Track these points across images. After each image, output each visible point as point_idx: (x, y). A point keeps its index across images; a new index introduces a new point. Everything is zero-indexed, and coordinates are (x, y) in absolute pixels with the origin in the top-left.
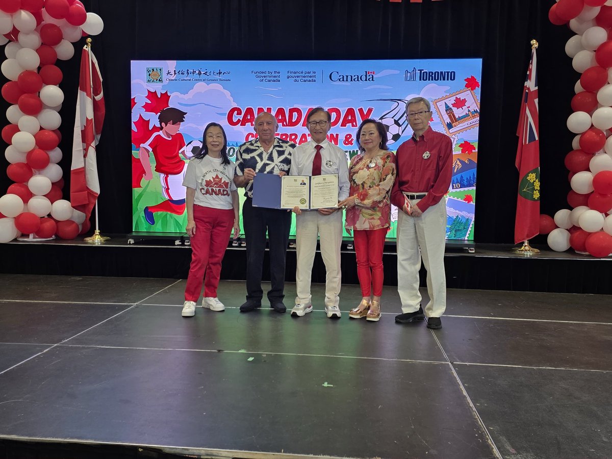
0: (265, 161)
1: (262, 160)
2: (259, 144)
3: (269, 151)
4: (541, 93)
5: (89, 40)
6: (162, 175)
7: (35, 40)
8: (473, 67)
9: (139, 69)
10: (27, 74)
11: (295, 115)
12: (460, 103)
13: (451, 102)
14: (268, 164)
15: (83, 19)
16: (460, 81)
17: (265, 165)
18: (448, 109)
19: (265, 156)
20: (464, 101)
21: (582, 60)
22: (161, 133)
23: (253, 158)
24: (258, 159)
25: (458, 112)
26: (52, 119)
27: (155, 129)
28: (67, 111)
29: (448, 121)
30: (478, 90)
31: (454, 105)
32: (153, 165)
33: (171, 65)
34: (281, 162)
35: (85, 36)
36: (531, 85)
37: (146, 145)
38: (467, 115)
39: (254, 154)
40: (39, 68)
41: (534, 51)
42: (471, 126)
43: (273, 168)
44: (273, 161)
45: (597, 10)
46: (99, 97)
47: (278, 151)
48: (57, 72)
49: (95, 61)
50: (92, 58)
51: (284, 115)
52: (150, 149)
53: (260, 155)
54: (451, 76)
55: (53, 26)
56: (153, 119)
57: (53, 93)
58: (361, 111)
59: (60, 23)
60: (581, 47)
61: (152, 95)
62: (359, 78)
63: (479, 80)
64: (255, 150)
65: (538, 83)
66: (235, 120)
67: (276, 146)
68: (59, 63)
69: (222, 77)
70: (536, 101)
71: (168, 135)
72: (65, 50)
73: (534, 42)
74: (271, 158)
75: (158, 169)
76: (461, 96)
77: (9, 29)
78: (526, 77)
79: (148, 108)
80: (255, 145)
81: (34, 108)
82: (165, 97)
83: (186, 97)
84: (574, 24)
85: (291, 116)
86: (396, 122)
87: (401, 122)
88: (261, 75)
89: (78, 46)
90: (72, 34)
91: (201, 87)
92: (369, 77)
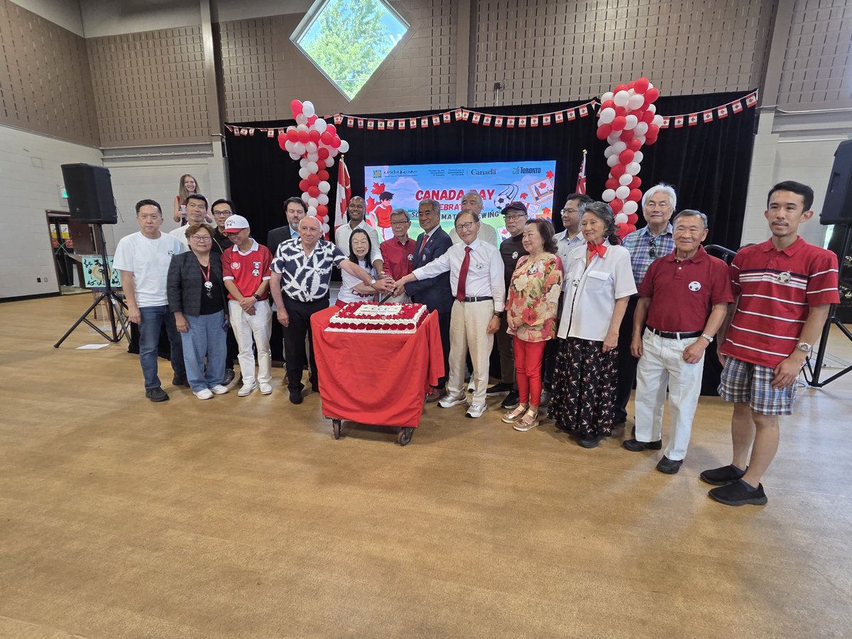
0: (305, 266)
1: (302, 264)
2: (300, 246)
3: (310, 256)
4: (587, 180)
5: (343, 156)
6: (381, 228)
7: (316, 157)
8: (551, 165)
9: (369, 171)
10: (312, 175)
11: (452, 193)
12: (543, 186)
13: (538, 184)
14: (308, 270)
15: (339, 144)
16: (544, 173)
17: (305, 271)
18: (536, 189)
19: (306, 261)
20: (546, 184)
21: (612, 160)
22: (380, 205)
23: (293, 261)
24: (298, 263)
25: (542, 191)
26: (324, 199)
27: (378, 203)
28: (332, 195)
29: (537, 196)
30: (553, 178)
31: (540, 187)
32: (377, 223)
33: (386, 168)
34: (320, 268)
35: (340, 154)
36: (582, 175)
37: (373, 212)
38: (547, 192)
39: (295, 257)
40: (317, 173)
41: (585, 156)
42: (548, 199)
43: (313, 275)
44: (312, 266)
45: (620, 132)
46: (349, 187)
47: (318, 256)
48: (326, 174)
49: (346, 167)
50: (344, 166)
51: (446, 194)
52: (375, 215)
53: (301, 260)
54: (538, 170)
55: (325, 149)
56: (377, 198)
57: (325, 186)
58: (488, 191)
59: (328, 147)
60: (612, 153)
61: (376, 185)
62: (488, 173)
63: (554, 172)
64: (296, 253)
65: (586, 174)
66: (420, 197)
67: (317, 250)
68: (327, 169)
69: (413, 174)
70: (585, 184)
71: (384, 206)
72: (330, 162)
73: (585, 150)
74: (311, 264)
75: (379, 225)
76: (544, 182)
77: (304, 152)
78: (580, 171)
79: (374, 192)
80: (297, 247)
81: (315, 194)
82: (383, 186)
83: (394, 185)
84: (609, 140)
85: (450, 195)
86: (508, 197)
87: (510, 197)
88: (433, 172)
89: (337, 158)
90: (333, 152)
91: (401, 180)
92: (493, 172)
